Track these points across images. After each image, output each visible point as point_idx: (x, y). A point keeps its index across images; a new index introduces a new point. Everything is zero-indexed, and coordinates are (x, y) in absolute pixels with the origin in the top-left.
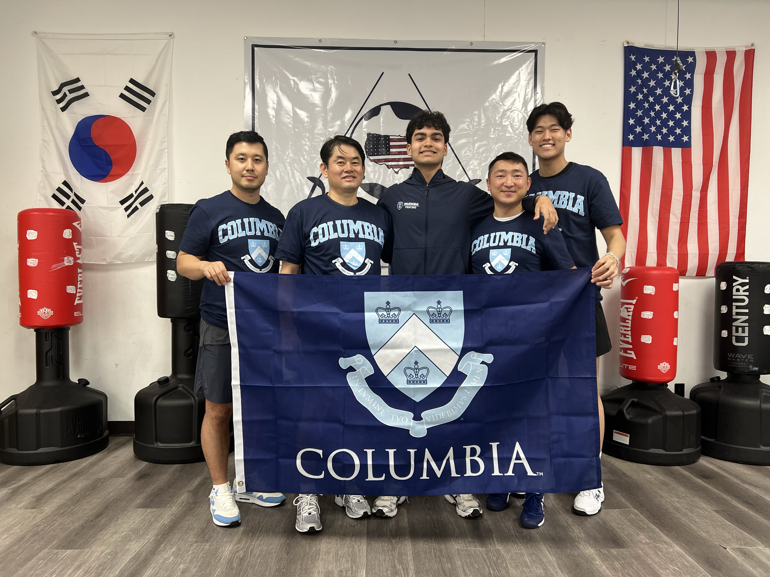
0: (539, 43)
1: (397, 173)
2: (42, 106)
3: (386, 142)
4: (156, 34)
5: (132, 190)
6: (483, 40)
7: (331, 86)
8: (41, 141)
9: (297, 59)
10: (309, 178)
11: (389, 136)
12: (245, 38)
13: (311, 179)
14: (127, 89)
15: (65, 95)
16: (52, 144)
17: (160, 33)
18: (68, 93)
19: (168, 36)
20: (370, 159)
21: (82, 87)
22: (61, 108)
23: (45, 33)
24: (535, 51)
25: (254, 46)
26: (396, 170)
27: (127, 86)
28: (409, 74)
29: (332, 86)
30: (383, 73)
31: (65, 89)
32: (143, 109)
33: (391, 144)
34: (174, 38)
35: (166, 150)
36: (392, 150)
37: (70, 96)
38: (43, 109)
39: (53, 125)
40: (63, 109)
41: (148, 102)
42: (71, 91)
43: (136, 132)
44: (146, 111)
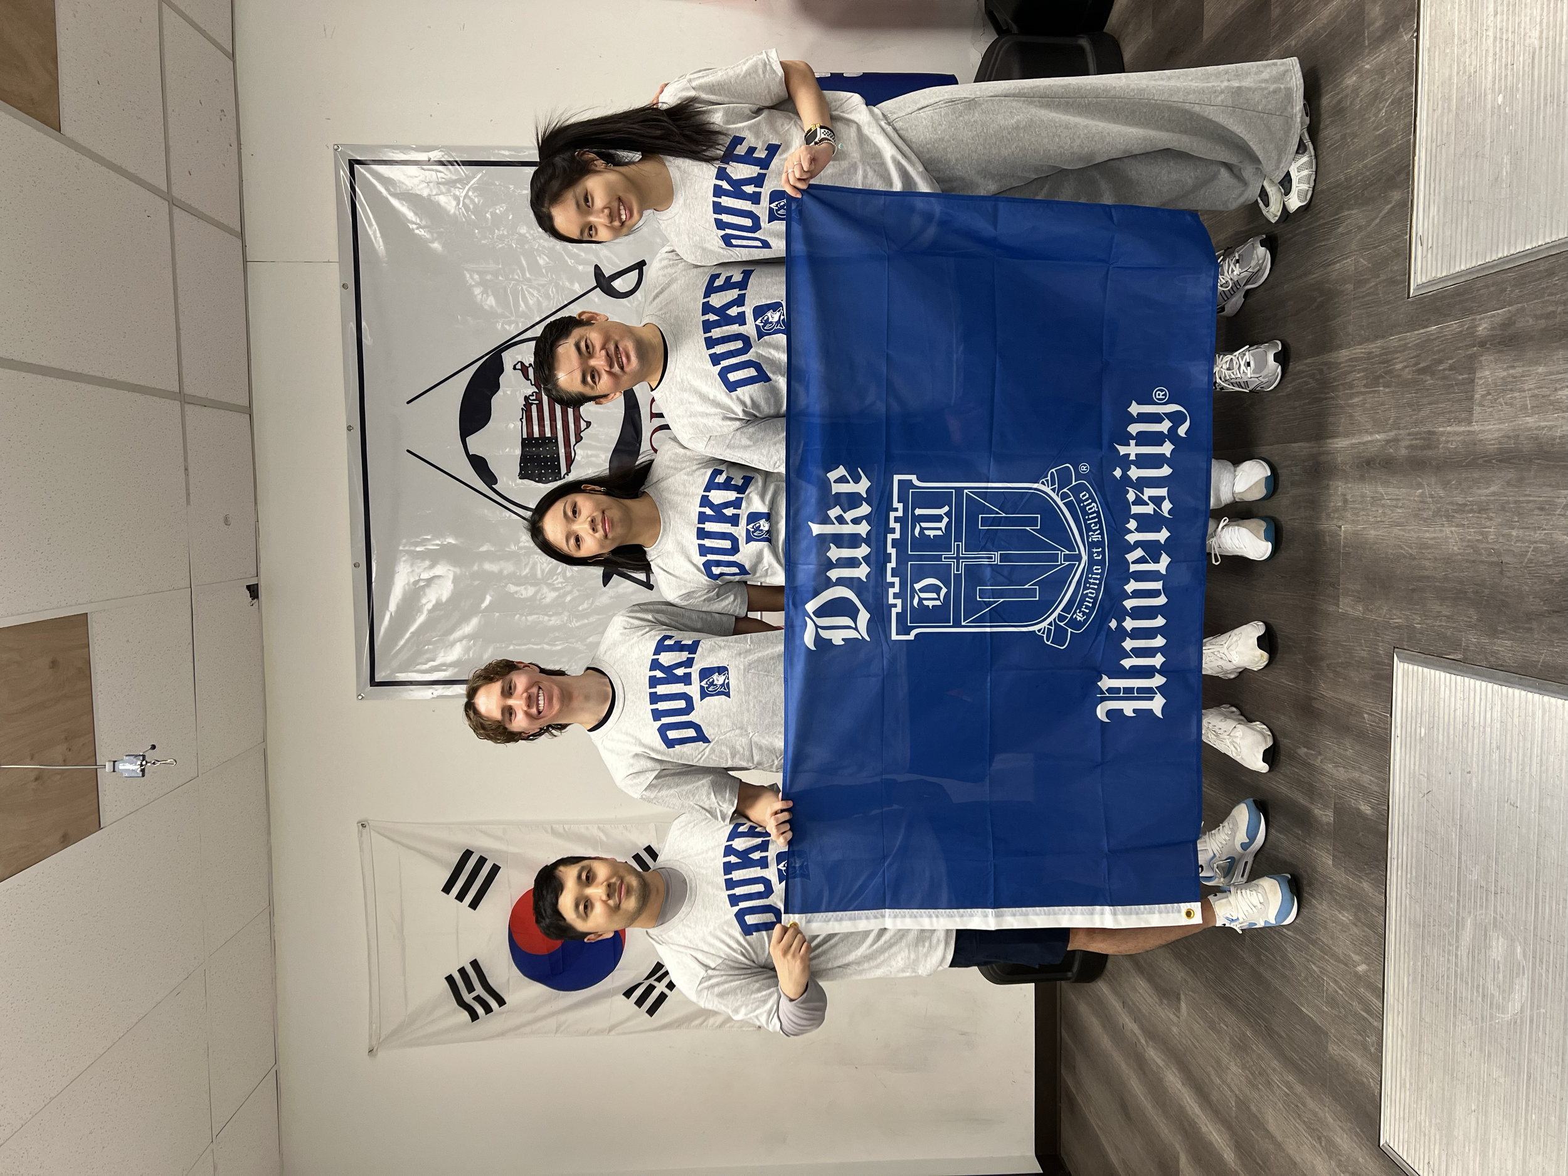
0: (335, 156)
1: (589, 424)
2: (498, 1036)
3: (534, 446)
4: (361, 849)
6: (337, 264)
7: (437, 545)
8: (557, 1035)
9: (392, 607)
10: (605, 584)
11: (523, 440)
12: (360, 697)
14: (460, 897)
15: (478, 999)
16: (562, 1018)
17: (361, 843)
18: (474, 994)
19: (365, 831)
20: (567, 474)
21: (462, 971)
22: (500, 1006)
23: (370, 1036)
24: (352, 163)
25: (373, 683)
26: (583, 425)
27: (456, 898)
28: (408, 403)
29: (438, 542)
30: (408, 451)
31: (468, 998)
32: (495, 869)
33: (536, 434)
34: (367, 821)
35: (566, 827)
36: (548, 434)
37: (479, 990)
38: (503, 1034)
39: (531, 1016)
40: (501, 1002)
41: (482, 861)
42: (471, 989)
44: (499, 863)
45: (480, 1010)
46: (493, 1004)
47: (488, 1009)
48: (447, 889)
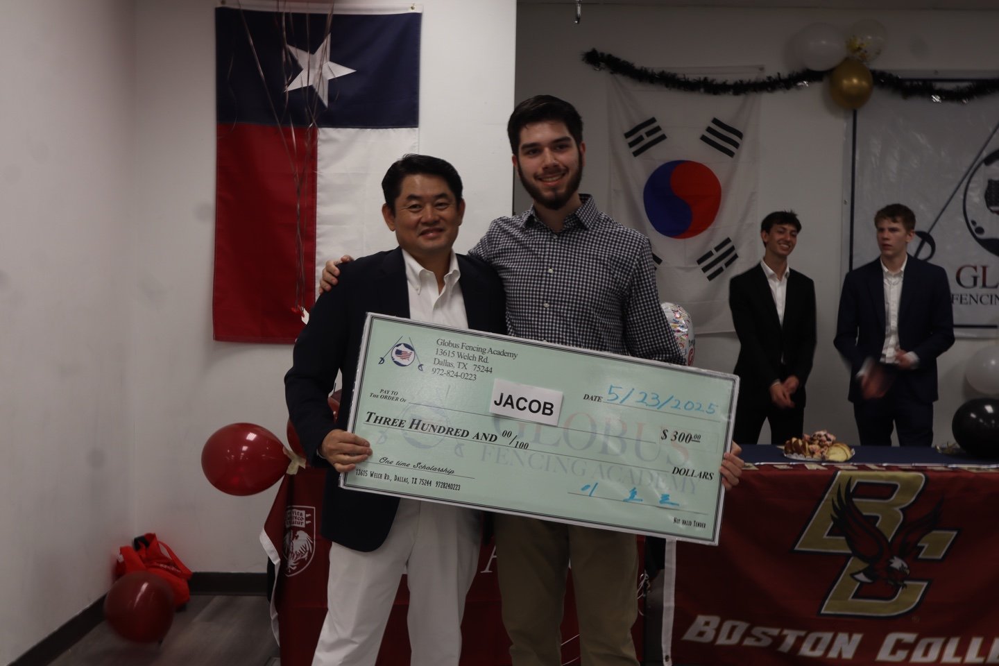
2: (613, 150)
4: (745, 67)
5: (712, 247)
13: (919, 234)
14: (709, 130)
15: (641, 139)
17: (750, 67)
18: (645, 136)
19: (758, 70)
22: (633, 153)
27: (709, 127)
31: (643, 132)
32: (731, 154)
34: (764, 71)
37: (647, 140)
38: (615, 154)
40: (636, 154)
41: (736, 145)
42: (649, 134)
43: (722, 180)
44: (735, 156)
45: (631, 139)
46: (635, 149)
47: (631, 145)
48: (715, 121)
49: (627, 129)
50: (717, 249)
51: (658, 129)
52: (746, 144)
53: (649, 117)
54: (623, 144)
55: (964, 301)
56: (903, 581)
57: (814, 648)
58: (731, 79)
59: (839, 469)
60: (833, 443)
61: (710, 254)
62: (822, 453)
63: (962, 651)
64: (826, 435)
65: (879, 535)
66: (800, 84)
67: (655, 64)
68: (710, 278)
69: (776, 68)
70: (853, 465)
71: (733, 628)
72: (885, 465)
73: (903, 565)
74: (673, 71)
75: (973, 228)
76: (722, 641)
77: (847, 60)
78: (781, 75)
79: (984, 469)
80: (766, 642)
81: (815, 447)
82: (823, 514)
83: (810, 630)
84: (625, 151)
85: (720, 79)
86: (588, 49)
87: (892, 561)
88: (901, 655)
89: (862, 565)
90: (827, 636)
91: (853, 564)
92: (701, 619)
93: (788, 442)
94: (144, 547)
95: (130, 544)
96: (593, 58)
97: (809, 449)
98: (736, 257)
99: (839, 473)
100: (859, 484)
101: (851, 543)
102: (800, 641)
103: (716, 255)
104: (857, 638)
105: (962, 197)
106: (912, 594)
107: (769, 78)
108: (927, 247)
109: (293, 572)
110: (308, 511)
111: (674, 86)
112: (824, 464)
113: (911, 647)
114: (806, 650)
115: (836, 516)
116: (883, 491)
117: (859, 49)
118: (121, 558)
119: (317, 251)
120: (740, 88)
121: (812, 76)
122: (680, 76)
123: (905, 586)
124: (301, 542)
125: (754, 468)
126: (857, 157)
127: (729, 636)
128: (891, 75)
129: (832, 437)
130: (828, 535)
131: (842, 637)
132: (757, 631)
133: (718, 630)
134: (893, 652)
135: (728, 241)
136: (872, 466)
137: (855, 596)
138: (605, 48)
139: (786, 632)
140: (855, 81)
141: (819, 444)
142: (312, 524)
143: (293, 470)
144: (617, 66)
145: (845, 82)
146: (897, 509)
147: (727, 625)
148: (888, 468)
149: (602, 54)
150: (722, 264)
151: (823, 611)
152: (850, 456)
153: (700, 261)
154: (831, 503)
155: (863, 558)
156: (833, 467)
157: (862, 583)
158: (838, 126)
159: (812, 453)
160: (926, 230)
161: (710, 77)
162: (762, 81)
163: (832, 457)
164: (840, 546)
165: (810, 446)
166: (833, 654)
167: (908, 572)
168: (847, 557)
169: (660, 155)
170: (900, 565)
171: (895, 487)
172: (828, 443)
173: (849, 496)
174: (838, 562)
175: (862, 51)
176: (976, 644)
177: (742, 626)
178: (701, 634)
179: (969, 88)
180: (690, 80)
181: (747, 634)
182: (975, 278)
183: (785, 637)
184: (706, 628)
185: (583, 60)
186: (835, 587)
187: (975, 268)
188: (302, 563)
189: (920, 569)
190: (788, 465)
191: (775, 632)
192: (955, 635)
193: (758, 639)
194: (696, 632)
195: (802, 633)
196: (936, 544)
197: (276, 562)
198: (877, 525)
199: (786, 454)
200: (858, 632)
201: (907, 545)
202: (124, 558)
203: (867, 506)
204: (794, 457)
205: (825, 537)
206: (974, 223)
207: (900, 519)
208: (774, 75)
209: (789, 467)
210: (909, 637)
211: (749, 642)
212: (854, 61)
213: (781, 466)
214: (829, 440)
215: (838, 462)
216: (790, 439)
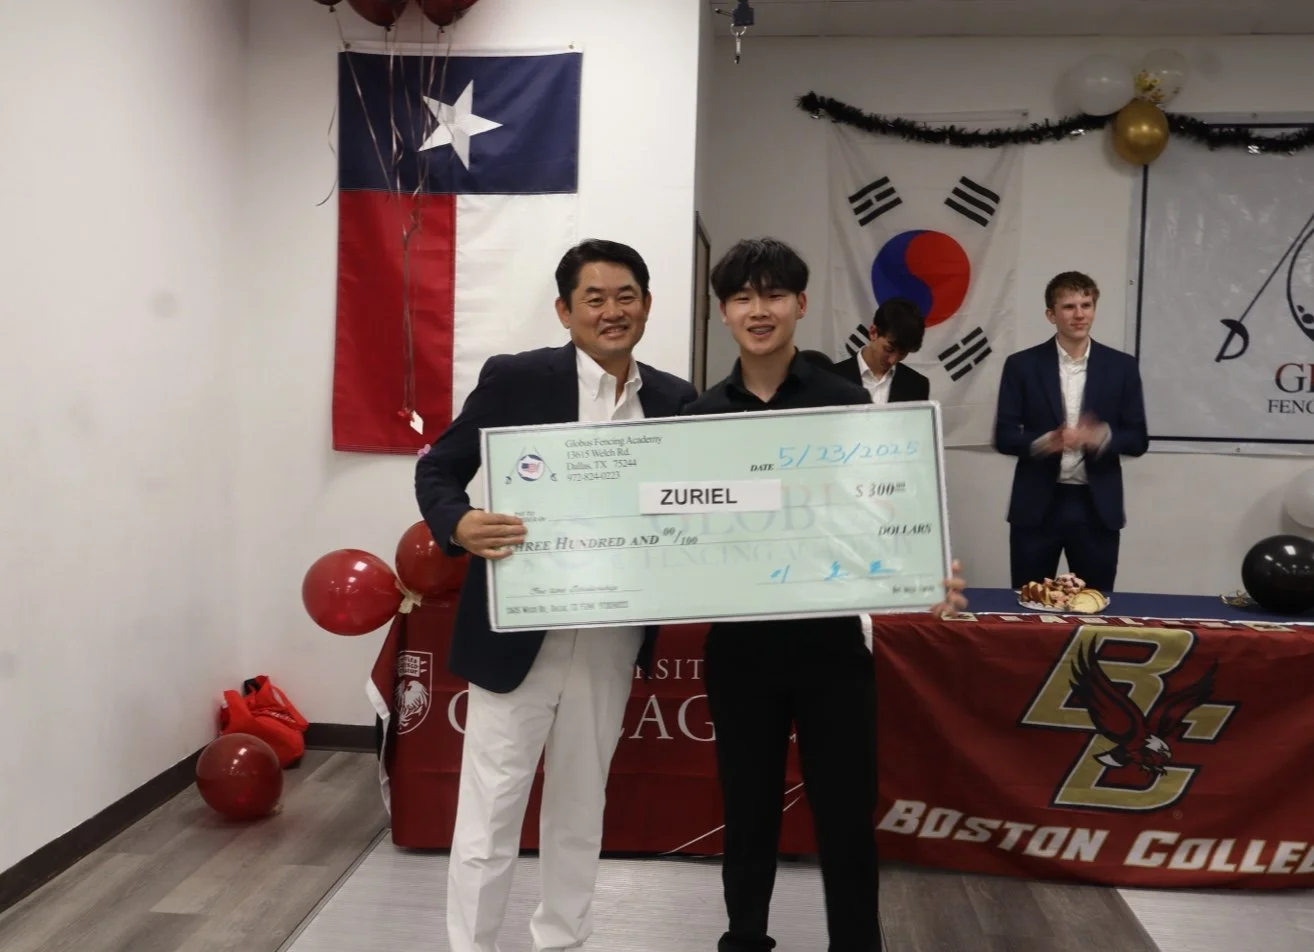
4: (1003, 112)
5: (958, 339)
13: (1228, 322)
14: (957, 192)
15: (869, 203)
17: (1009, 111)
18: (874, 200)
19: (1021, 115)
22: (859, 220)
27: (956, 189)
31: (871, 195)
32: (984, 222)
37: (877, 205)
40: (863, 222)
41: (991, 211)
42: (879, 197)
43: (971, 255)
44: (988, 225)
45: (857, 204)
46: (862, 216)
47: (857, 211)
48: (965, 181)
49: (853, 192)
50: (965, 341)
51: (891, 191)
52: (1003, 210)
53: (881, 177)
54: (846, 211)
55: (1285, 409)
56: (1161, 767)
57: (1044, 846)
58: (985, 128)
59: (1083, 623)
60: (1081, 590)
61: (956, 348)
62: (1065, 602)
63: (1236, 857)
64: (1072, 580)
65: (1132, 709)
66: (1074, 132)
67: (887, 108)
68: (955, 377)
69: (1044, 112)
70: (1103, 619)
71: (942, 818)
72: (1145, 618)
73: (1162, 747)
74: (910, 119)
75: (1300, 315)
76: (927, 832)
77: (1135, 101)
78: (1050, 121)
79: (1276, 627)
80: (984, 836)
81: (1058, 594)
82: (1060, 681)
83: (1040, 825)
84: (850, 220)
85: (970, 128)
86: (805, 93)
87: (1148, 740)
88: (1157, 859)
89: (1110, 745)
90: (1062, 833)
91: (1098, 743)
92: (900, 805)
93: (1025, 587)
94: (254, 692)
95: (239, 689)
96: (811, 103)
97: (1050, 598)
98: (988, 351)
99: (1081, 628)
100: (1107, 642)
101: (1094, 716)
102: (1027, 837)
103: (964, 349)
104: (1101, 835)
105: (1286, 276)
106: (1173, 784)
107: (1035, 125)
108: (1238, 340)
109: (404, 729)
110: (423, 658)
111: (912, 137)
112: (1065, 616)
113: (1170, 850)
114: (1034, 848)
115: (1075, 682)
116: (1140, 652)
117: (1151, 87)
118: (225, 704)
119: (455, 343)
120: (997, 139)
121: (1090, 122)
122: (920, 124)
123: (1164, 773)
124: (414, 695)
125: (974, 619)
126: (1148, 226)
127: (937, 827)
128: (1193, 120)
129: (1081, 582)
130: (1066, 705)
131: (1082, 834)
132: (973, 822)
133: (922, 819)
134: (1147, 855)
135: (978, 331)
136: (1127, 620)
137: (1100, 783)
138: (824, 91)
139: (1008, 825)
140: (1145, 128)
141: (1063, 591)
142: (428, 673)
143: (406, 607)
144: (841, 113)
145: (1132, 130)
146: (1156, 675)
147: (935, 814)
148: (1147, 624)
149: (822, 98)
150: (970, 360)
151: (1057, 801)
152: (1102, 606)
153: (942, 357)
154: (1069, 665)
155: (1109, 735)
156: (1075, 619)
157: (1109, 767)
158: (1123, 185)
159: (1054, 601)
160: (1237, 319)
161: (958, 126)
162: (1024, 129)
163: (1078, 608)
164: (1080, 719)
165: (1052, 593)
166: (1069, 855)
167: (1169, 755)
168: (1090, 734)
169: (893, 224)
170: (1159, 747)
171: (1154, 647)
172: (1075, 589)
173: (1094, 657)
174: (1080, 739)
175: (1154, 91)
176: (1255, 848)
177: (954, 816)
178: (900, 823)
179: (1299, 135)
180: (932, 129)
181: (960, 825)
182: (1301, 380)
183: (1007, 831)
184: (907, 817)
185: (798, 106)
186: (1074, 772)
187: (1301, 367)
188: (414, 719)
189: (1184, 752)
190: (1019, 616)
191: (995, 824)
192: (1228, 836)
193: (974, 833)
194: (895, 820)
195: (1030, 827)
196: (1207, 721)
197: (385, 716)
198: (1130, 695)
199: (1022, 600)
200: (1102, 827)
201: (1168, 719)
202: (229, 703)
203: (1116, 671)
204: (1031, 605)
205: (1061, 708)
206: (1301, 309)
207: (1159, 687)
208: (1040, 122)
209: (1018, 619)
210: (1168, 838)
211: (961, 835)
212: (1144, 103)
213: (1010, 617)
214: (1076, 585)
215: (1086, 614)
216: (1027, 583)
